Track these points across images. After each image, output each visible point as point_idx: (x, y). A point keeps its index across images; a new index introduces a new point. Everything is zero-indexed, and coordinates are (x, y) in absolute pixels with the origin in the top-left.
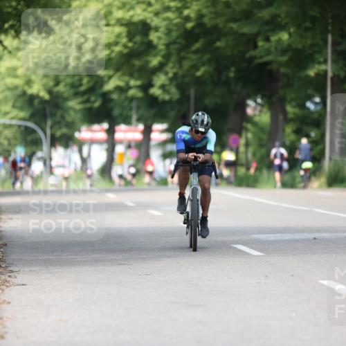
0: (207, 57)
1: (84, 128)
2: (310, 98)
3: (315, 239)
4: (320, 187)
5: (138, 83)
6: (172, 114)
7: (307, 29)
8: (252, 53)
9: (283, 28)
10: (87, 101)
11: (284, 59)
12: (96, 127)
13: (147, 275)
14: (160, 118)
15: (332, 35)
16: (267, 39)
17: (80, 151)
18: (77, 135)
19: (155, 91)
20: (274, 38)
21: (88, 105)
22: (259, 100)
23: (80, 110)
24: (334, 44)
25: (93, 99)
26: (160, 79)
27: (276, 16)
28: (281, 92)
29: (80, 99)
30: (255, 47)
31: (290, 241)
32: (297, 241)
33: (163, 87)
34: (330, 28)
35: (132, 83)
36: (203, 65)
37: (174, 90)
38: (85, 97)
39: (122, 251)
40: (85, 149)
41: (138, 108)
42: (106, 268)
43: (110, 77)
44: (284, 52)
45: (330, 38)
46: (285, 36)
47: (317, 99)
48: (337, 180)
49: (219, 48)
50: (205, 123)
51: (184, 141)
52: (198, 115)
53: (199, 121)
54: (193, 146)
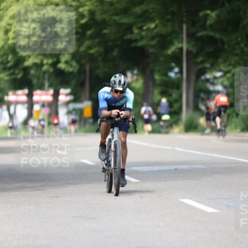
0: (97, 40)
1: (10, 93)
2: (171, 69)
3: (176, 169)
4: (180, 132)
5: (50, 61)
6: (73, 82)
7: (168, 20)
8: (129, 36)
9: (152, 20)
10: (13, 74)
11: (153, 42)
12: (20, 92)
13: (56, 197)
14: (65, 84)
15: (187, 24)
16: (141, 28)
17: (8, 109)
18: (6, 98)
19: (62, 66)
20: (145, 28)
21: (13, 77)
22: (135, 72)
23: (8, 81)
24: (187, 29)
25: (17, 72)
26: (65, 58)
27: (146, 11)
28: (151, 66)
29: (7, 73)
30: (132, 32)
31: (158, 171)
32: (163, 171)
33: (67, 62)
34: (184, 19)
37: (74, 64)
38: (12, 71)
39: (39, 181)
40: (12, 108)
41: (49, 78)
42: (27, 193)
43: (29, 57)
44: (153, 38)
45: (185, 27)
46: (152, 26)
47: (177, 70)
48: (191, 127)
49: (105, 34)
50: (122, 83)
51: (106, 100)
52: (115, 77)
53: (117, 82)
54: (114, 105)
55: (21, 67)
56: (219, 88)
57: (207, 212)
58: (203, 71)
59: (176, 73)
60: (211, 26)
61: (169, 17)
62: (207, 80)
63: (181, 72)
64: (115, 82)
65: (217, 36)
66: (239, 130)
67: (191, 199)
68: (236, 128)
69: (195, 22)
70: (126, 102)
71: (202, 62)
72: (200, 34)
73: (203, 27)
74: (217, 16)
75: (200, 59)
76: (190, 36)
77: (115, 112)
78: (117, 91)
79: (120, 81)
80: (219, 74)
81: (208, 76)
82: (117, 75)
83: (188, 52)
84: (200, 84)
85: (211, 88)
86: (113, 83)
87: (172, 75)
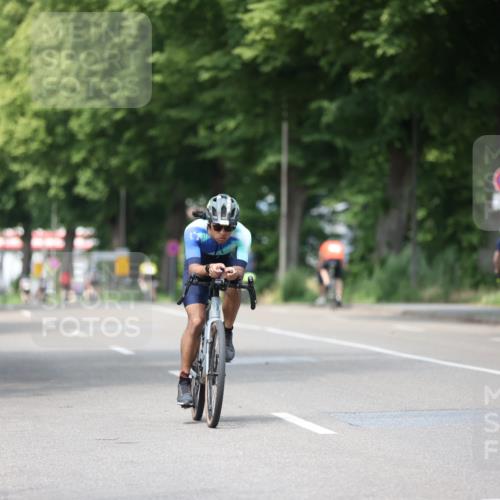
0: (140, 149)
2: (262, 197)
3: (267, 364)
4: (275, 303)
5: (63, 181)
6: (100, 217)
7: (257, 116)
8: (191, 141)
9: (231, 114)
12: (9, 232)
13: (68, 407)
14: (85, 220)
15: (289, 122)
16: (211, 128)
19: (81, 190)
20: (219, 128)
24: (290, 131)
25: (4, 199)
26: (85, 176)
27: (219, 102)
31: (237, 367)
33: (89, 184)
34: (285, 114)
35: (54, 180)
36: (136, 158)
37: (100, 185)
41: (59, 210)
42: (21, 399)
43: (27, 173)
44: (233, 145)
45: (285, 127)
46: (231, 124)
47: (271, 198)
48: (294, 294)
49: (152, 139)
50: (229, 210)
51: (199, 244)
52: (215, 200)
53: (219, 210)
54: (213, 254)
55: (11, 190)
56: (341, 229)
57: (316, 434)
58: (314, 202)
59: (270, 204)
60: (329, 127)
61: (259, 110)
62: (321, 217)
63: (278, 202)
64: (214, 210)
65: (339, 142)
66: (372, 299)
67: (290, 412)
68: (368, 295)
69: (303, 120)
70: (236, 249)
71: (314, 186)
72: (307, 139)
73: (316, 127)
74: (341, 109)
75: (312, 180)
76: (294, 142)
77: (215, 268)
78: (218, 228)
79: (224, 208)
80: (340, 207)
81: (324, 209)
82: (219, 197)
83: (291, 168)
84: (308, 222)
85: (328, 229)
86: (211, 211)
87: (263, 206)
